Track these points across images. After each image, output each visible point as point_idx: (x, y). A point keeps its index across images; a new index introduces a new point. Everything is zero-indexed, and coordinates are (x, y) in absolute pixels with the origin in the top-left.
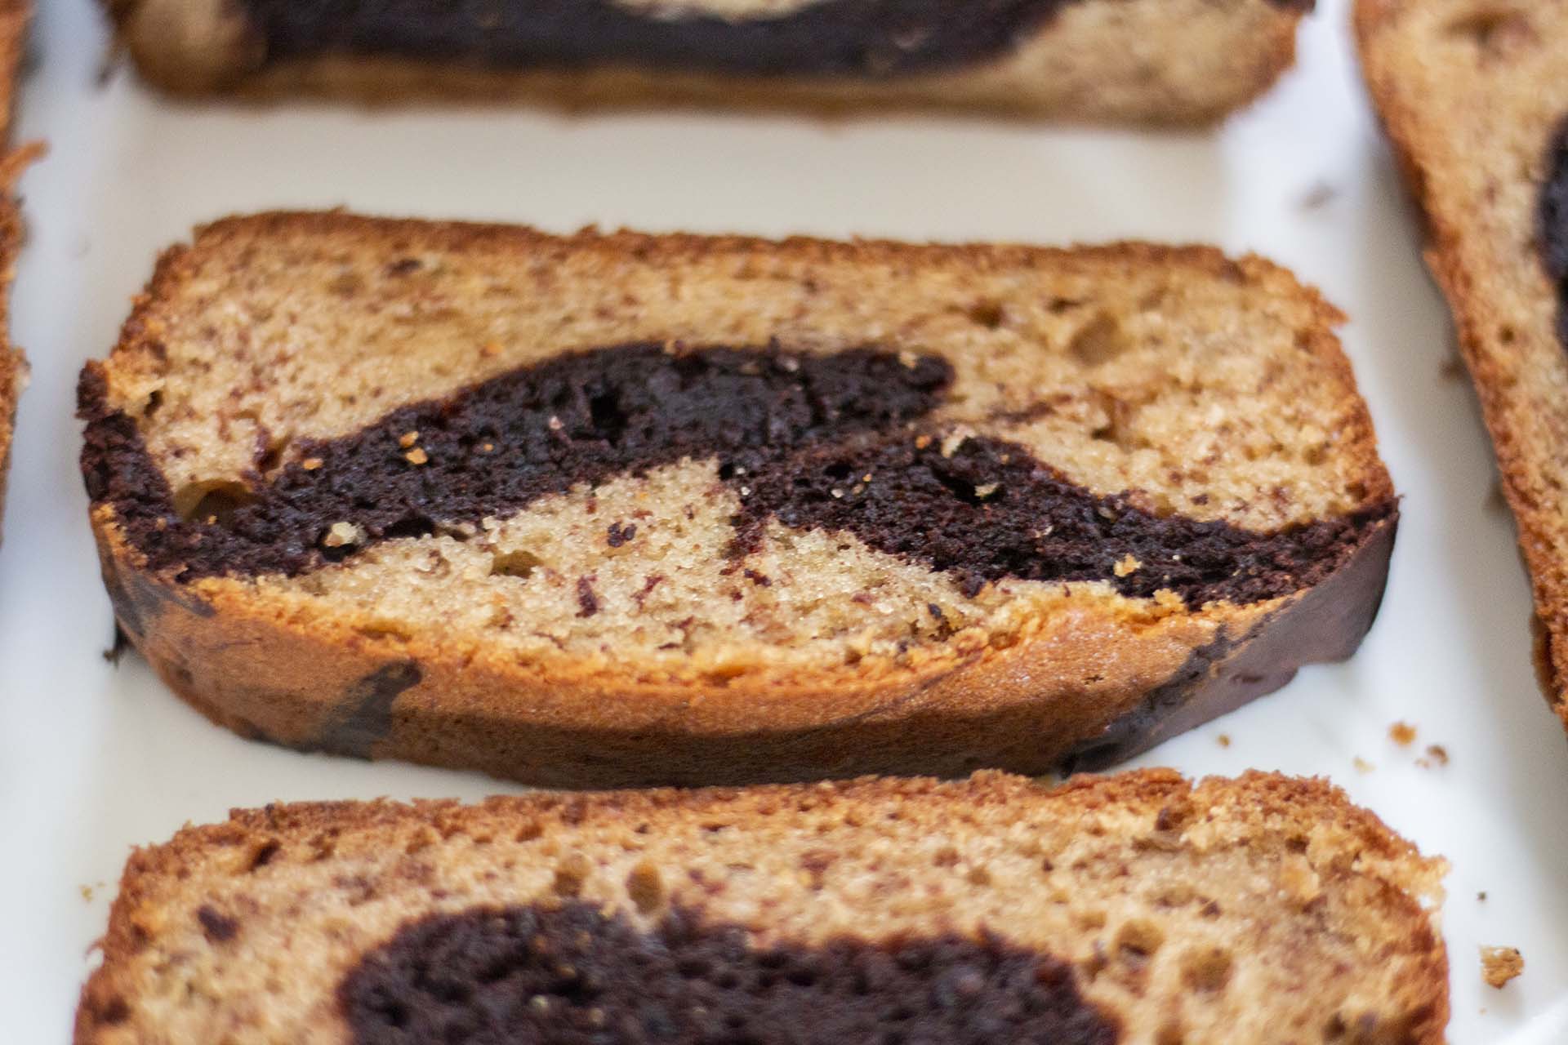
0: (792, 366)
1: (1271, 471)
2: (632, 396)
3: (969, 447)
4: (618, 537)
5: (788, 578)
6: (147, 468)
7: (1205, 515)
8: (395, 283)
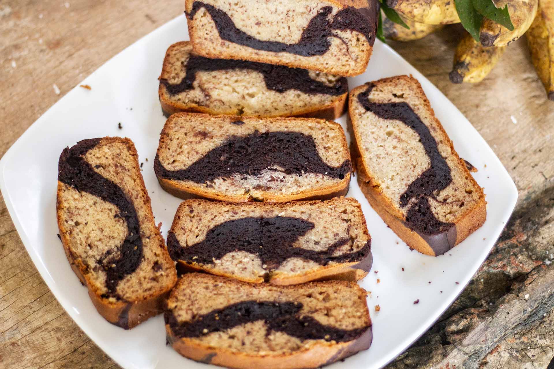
0: (277, 304)
1: (352, 320)
2: (252, 309)
3: (305, 318)
4: (249, 333)
5: (275, 340)
6: (174, 319)
7: (341, 328)
8: (215, 288)
